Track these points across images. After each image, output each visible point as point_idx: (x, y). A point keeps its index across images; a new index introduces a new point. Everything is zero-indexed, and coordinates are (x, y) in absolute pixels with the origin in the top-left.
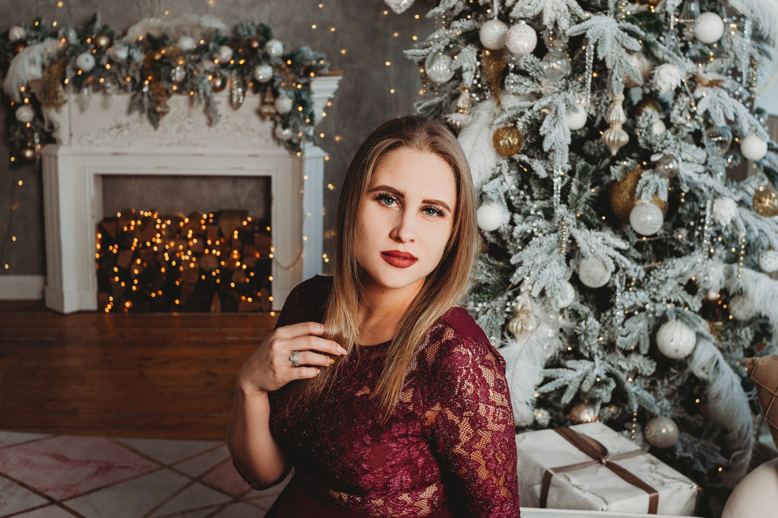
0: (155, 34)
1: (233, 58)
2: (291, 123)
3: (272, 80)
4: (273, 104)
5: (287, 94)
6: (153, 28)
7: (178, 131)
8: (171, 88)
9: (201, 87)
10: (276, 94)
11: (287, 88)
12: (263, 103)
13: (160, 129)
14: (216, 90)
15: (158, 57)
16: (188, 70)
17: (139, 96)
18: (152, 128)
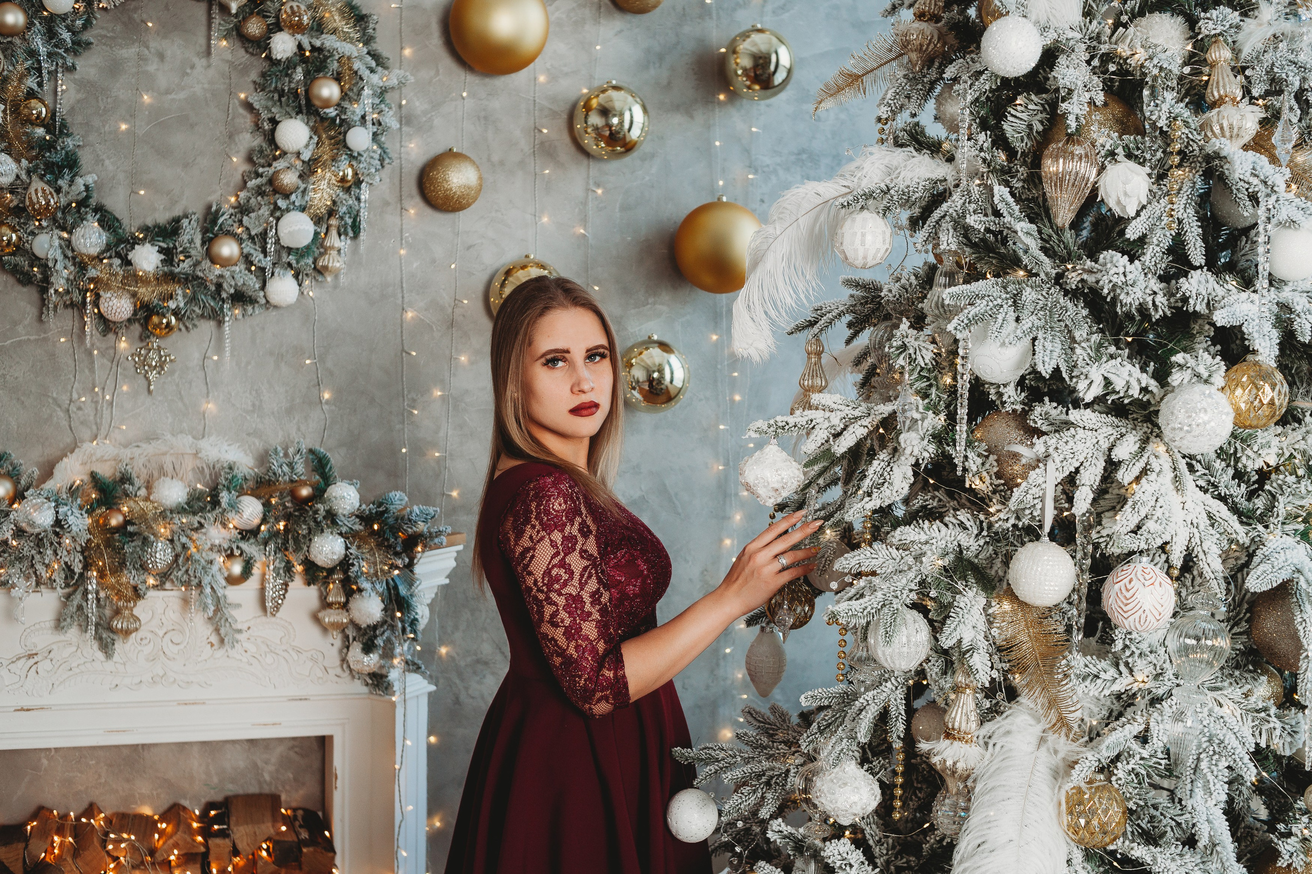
0: (106, 471)
1: (264, 520)
2: (380, 642)
3: (345, 564)
4: (345, 606)
5: (374, 588)
6: (101, 460)
7: (153, 659)
8: (145, 582)
9: (206, 580)
10: (350, 589)
11: (373, 577)
12: (326, 605)
13: (116, 657)
14: (232, 580)
15: (115, 521)
16: (179, 549)
17: (77, 599)
18: (100, 655)
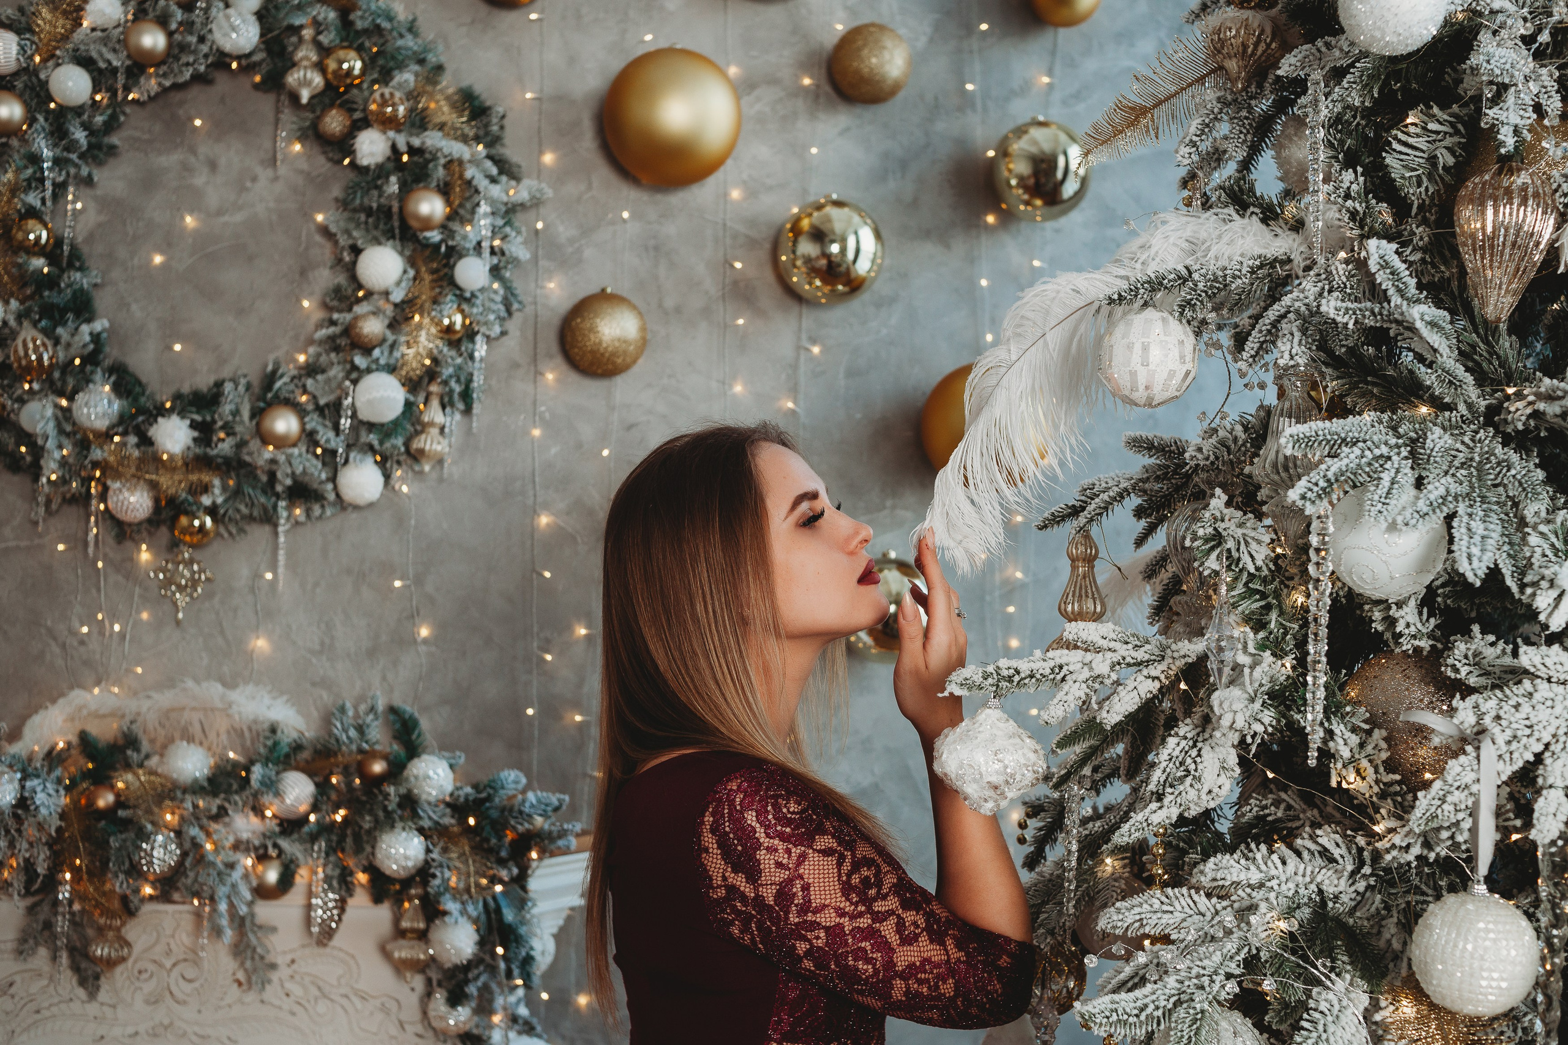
0: (104, 731)
1: (315, 808)
2: (472, 989)
3: (424, 873)
4: (423, 936)
5: (464, 912)
6: (97, 716)
7: (153, 1001)
8: (137, 891)
9: (222, 891)
10: (432, 912)
11: (463, 894)
12: (400, 933)
13: (103, 995)
14: (263, 892)
15: (105, 800)
16: (187, 845)
17: (45, 911)
18: (81, 993)
